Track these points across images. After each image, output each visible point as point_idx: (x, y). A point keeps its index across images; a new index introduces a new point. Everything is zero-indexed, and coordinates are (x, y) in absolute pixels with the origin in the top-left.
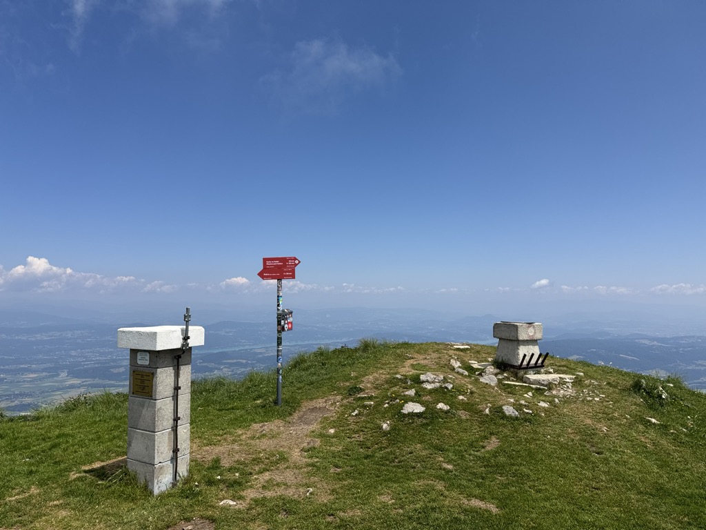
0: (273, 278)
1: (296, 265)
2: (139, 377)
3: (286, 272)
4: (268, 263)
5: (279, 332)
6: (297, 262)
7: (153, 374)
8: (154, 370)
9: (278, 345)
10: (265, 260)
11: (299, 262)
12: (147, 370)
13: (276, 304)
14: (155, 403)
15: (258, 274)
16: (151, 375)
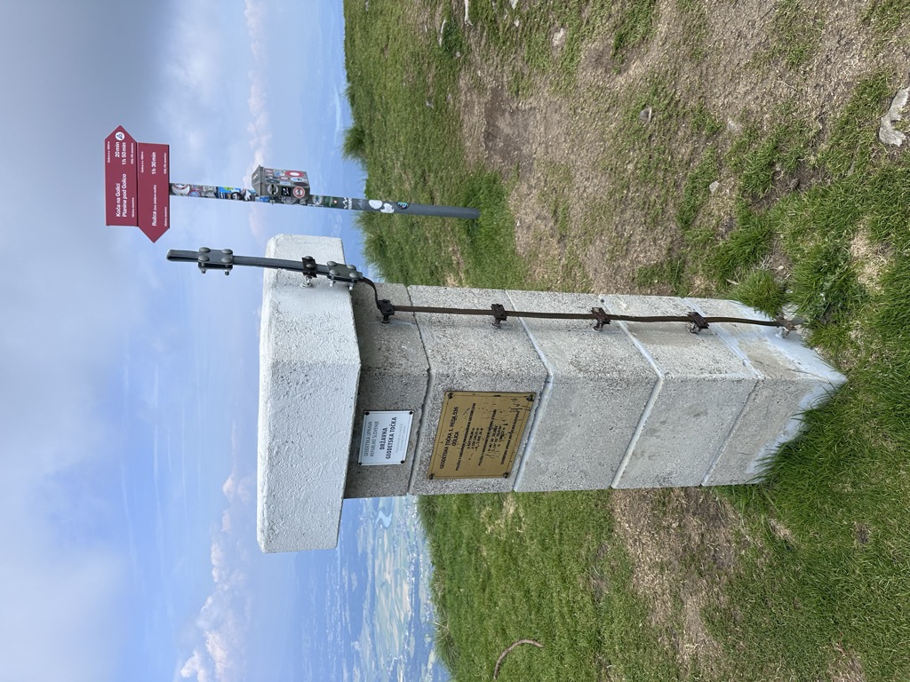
0: (165, 203)
1: (128, 139)
2: (454, 451)
3: (148, 167)
4: (122, 212)
5: (309, 199)
6: (120, 136)
7: (451, 394)
8: (437, 388)
9: (341, 206)
10: (112, 220)
11: (120, 129)
12: (432, 421)
13: (236, 203)
14: (559, 381)
15: (154, 240)
16: (453, 403)
